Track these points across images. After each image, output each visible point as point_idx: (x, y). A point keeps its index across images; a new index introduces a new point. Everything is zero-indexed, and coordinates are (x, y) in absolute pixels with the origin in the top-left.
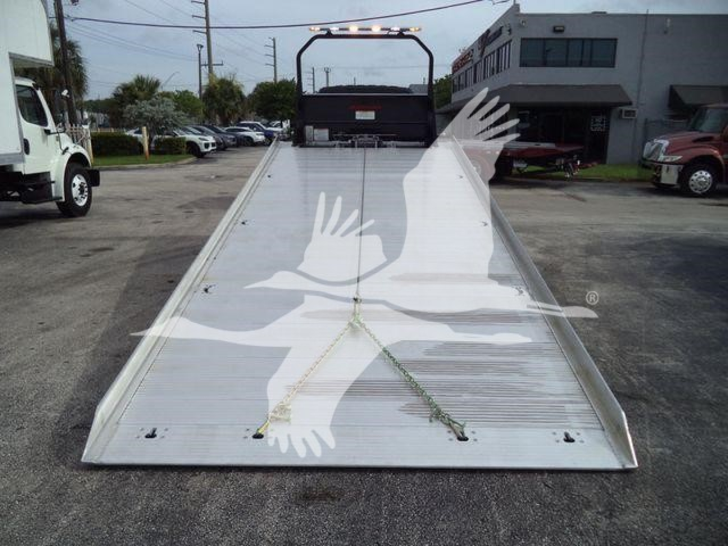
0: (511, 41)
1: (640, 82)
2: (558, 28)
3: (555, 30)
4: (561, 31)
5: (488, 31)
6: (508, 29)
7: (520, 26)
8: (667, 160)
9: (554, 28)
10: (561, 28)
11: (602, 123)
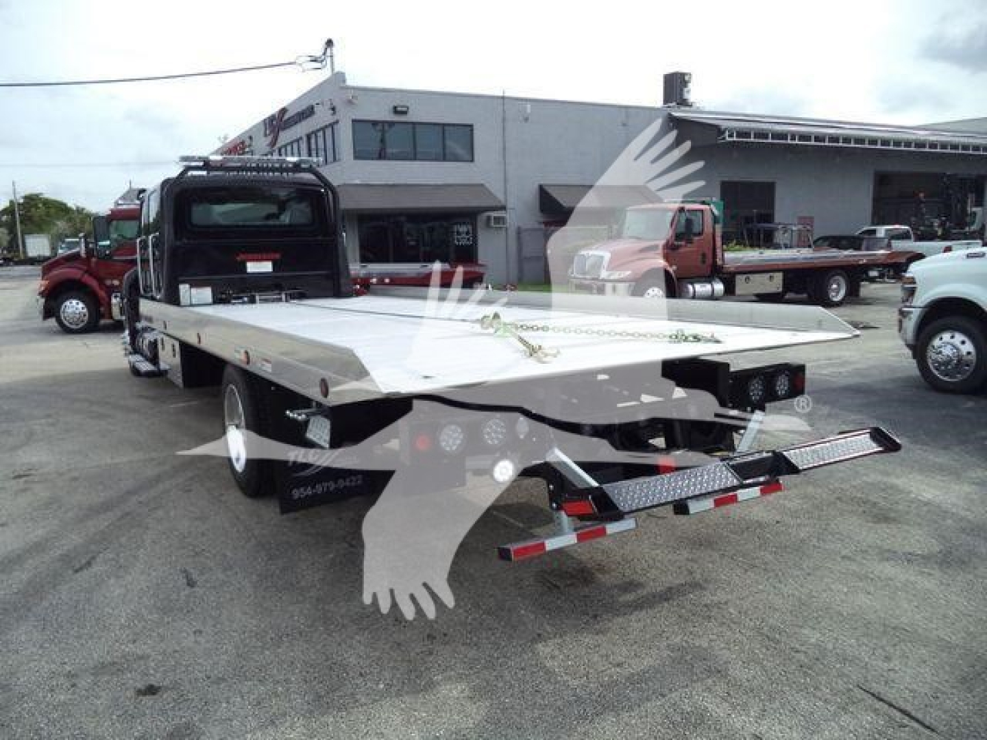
0: (337, 122)
1: (505, 181)
2: (399, 109)
3: (396, 111)
4: (405, 113)
5: (283, 111)
6: (328, 106)
7: (350, 102)
8: (612, 278)
9: (395, 108)
10: (404, 109)
11: (467, 233)
